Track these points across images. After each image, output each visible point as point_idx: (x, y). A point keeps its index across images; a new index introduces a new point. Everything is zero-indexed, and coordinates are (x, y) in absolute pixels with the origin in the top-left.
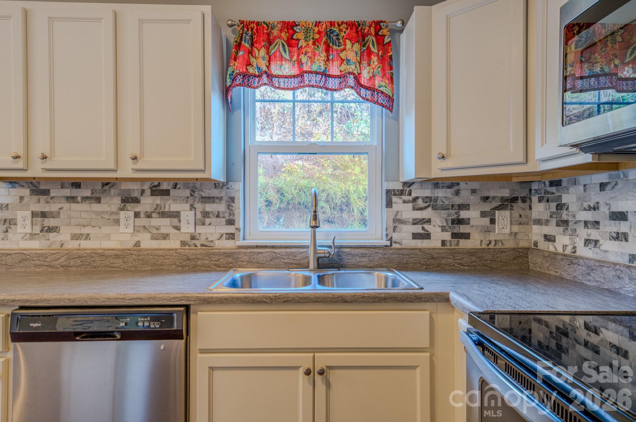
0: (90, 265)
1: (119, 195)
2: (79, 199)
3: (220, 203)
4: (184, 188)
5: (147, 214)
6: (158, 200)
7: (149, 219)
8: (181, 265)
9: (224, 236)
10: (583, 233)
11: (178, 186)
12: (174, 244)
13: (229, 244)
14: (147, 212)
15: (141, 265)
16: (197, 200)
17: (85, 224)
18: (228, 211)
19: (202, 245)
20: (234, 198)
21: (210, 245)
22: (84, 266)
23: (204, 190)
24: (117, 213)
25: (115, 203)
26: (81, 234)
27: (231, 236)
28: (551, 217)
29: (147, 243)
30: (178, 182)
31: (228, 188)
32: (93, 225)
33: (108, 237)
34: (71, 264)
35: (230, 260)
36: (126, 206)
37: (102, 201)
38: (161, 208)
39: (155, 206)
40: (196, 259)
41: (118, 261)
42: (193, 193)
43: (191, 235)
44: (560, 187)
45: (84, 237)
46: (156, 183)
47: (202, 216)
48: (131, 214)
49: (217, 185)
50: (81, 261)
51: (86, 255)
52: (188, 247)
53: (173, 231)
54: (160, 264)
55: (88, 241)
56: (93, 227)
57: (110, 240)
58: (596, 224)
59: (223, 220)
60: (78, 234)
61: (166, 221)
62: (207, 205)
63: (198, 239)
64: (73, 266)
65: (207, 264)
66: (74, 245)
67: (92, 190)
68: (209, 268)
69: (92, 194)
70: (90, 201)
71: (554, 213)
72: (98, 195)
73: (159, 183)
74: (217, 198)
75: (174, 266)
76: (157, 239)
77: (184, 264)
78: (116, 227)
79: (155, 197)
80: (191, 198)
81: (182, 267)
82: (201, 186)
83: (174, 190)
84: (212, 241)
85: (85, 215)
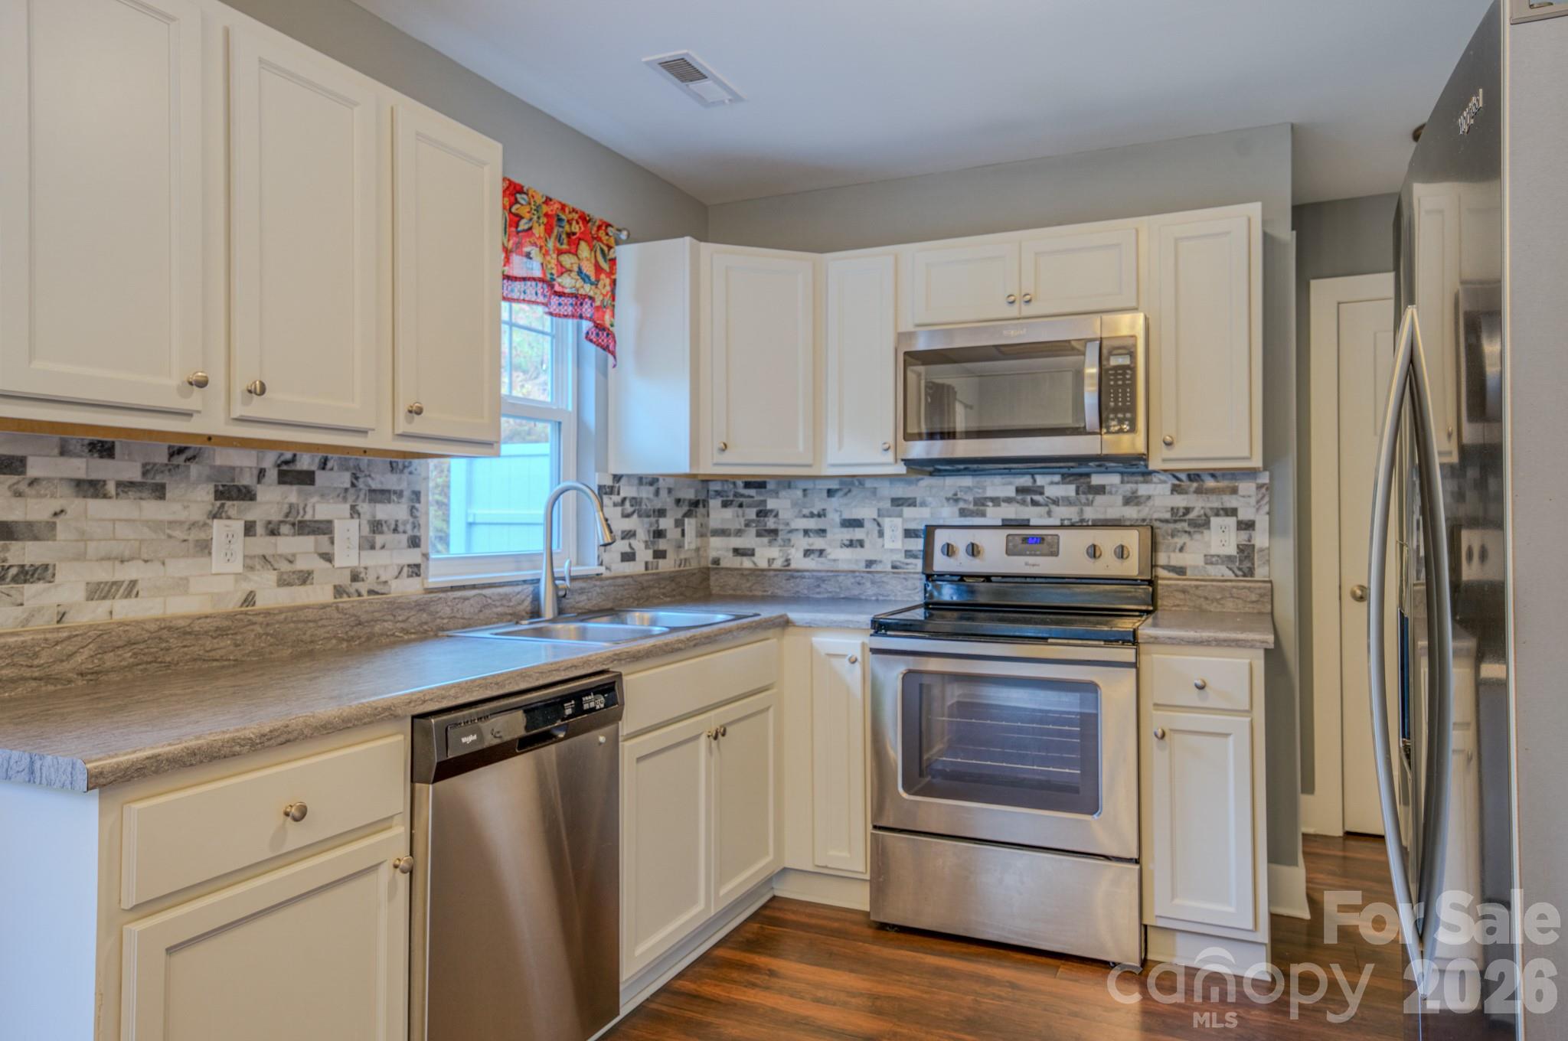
0: (155, 662)
1: (209, 479)
2: (111, 488)
3: (399, 503)
4: (339, 470)
5: (270, 526)
6: (292, 494)
7: (273, 539)
8: (345, 637)
9: (405, 569)
10: (802, 543)
11: (329, 465)
12: (319, 594)
13: (408, 588)
14: (269, 522)
15: (271, 648)
16: (362, 496)
17: (127, 554)
18: (411, 520)
19: (371, 592)
20: (419, 492)
21: (383, 591)
22: (140, 667)
23: (373, 475)
24: (205, 524)
25: (199, 499)
26: (114, 583)
27: (415, 570)
28: (747, 525)
29: (271, 596)
30: (330, 456)
31: (411, 473)
32: (146, 557)
33: (182, 585)
34: (108, 664)
35: (425, 616)
36: (226, 508)
37: (168, 495)
38: (298, 513)
39: (286, 509)
40: (372, 620)
41: (222, 644)
42: (355, 481)
43: (351, 572)
44: (763, 490)
45: (121, 591)
46: (288, 456)
47: (370, 530)
48: (239, 526)
49: (394, 465)
50: (135, 654)
51: (146, 636)
52: (348, 599)
53: (319, 565)
54: (309, 640)
55: (133, 601)
56: (146, 561)
57: (186, 593)
58: (822, 532)
59: (404, 538)
60: (106, 583)
61: (308, 542)
62: (379, 506)
63: (363, 580)
64: (113, 670)
65: (390, 630)
66: (95, 613)
67: (144, 465)
69: (144, 474)
70: (139, 494)
71: (753, 521)
72: (158, 479)
73: (295, 455)
74: (395, 492)
75: (334, 641)
76: (289, 584)
77: (352, 634)
78: (204, 560)
79: (285, 488)
80: (352, 491)
81: (348, 641)
82: (368, 465)
83: (323, 472)
84: (386, 582)
85: (122, 531)
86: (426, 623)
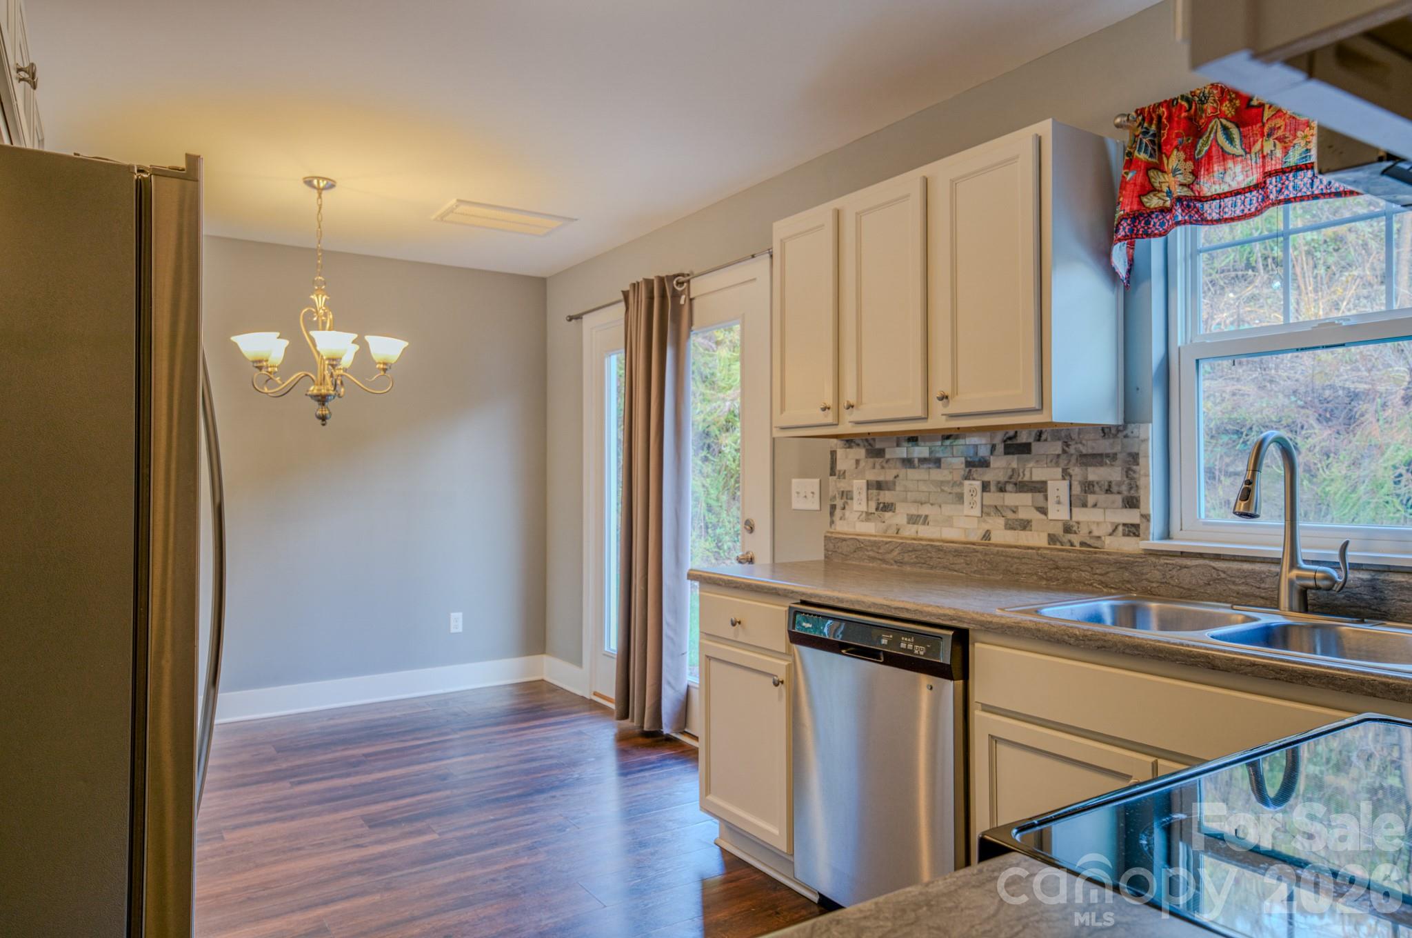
0: (926, 564)
1: (963, 454)
2: (916, 461)
3: (1112, 465)
4: (1053, 440)
5: (1000, 485)
6: (1014, 461)
7: (1002, 494)
8: (1045, 576)
9: (1121, 528)
11: (1044, 437)
12: (1036, 539)
13: (1131, 546)
14: (999, 482)
15: (988, 571)
16: (1073, 460)
17: (923, 499)
18: (1127, 481)
19: (1083, 544)
20: (1137, 454)
21: (1096, 545)
23: (1084, 442)
24: (961, 483)
25: (957, 467)
26: (918, 516)
27: (1133, 530)
29: (1002, 536)
30: (1044, 430)
31: (1126, 436)
32: (932, 502)
33: (949, 521)
34: (906, 559)
35: (1127, 575)
36: (972, 473)
37: (942, 465)
38: (1019, 475)
39: (1010, 472)
40: (1068, 568)
41: (958, 562)
42: (1067, 449)
43: (1064, 525)
45: (921, 520)
46: (1011, 433)
47: (1082, 490)
48: (977, 484)
49: (1106, 430)
51: (921, 547)
52: (1059, 546)
53: (1036, 516)
54: (1015, 571)
55: (926, 527)
56: (932, 504)
57: (951, 526)
59: (1119, 498)
60: (915, 515)
61: (1025, 499)
62: (1090, 469)
63: (1075, 533)
64: (907, 563)
65: (1087, 580)
66: (910, 531)
67: (930, 448)
68: (1090, 588)
69: (930, 453)
70: (928, 466)
72: (937, 456)
73: (1016, 432)
74: (1108, 456)
75: (1035, 577)
76: (1013, 529)
77: (1050, 575)
78: (959, 507)
79: (1010, 457)
80: (1064, 457)
81: (1047, 580)
82: (1079, 434)
83: (1038, 443)
84: (1099, 538)
85: (923, 487)
86: (1128, 582)
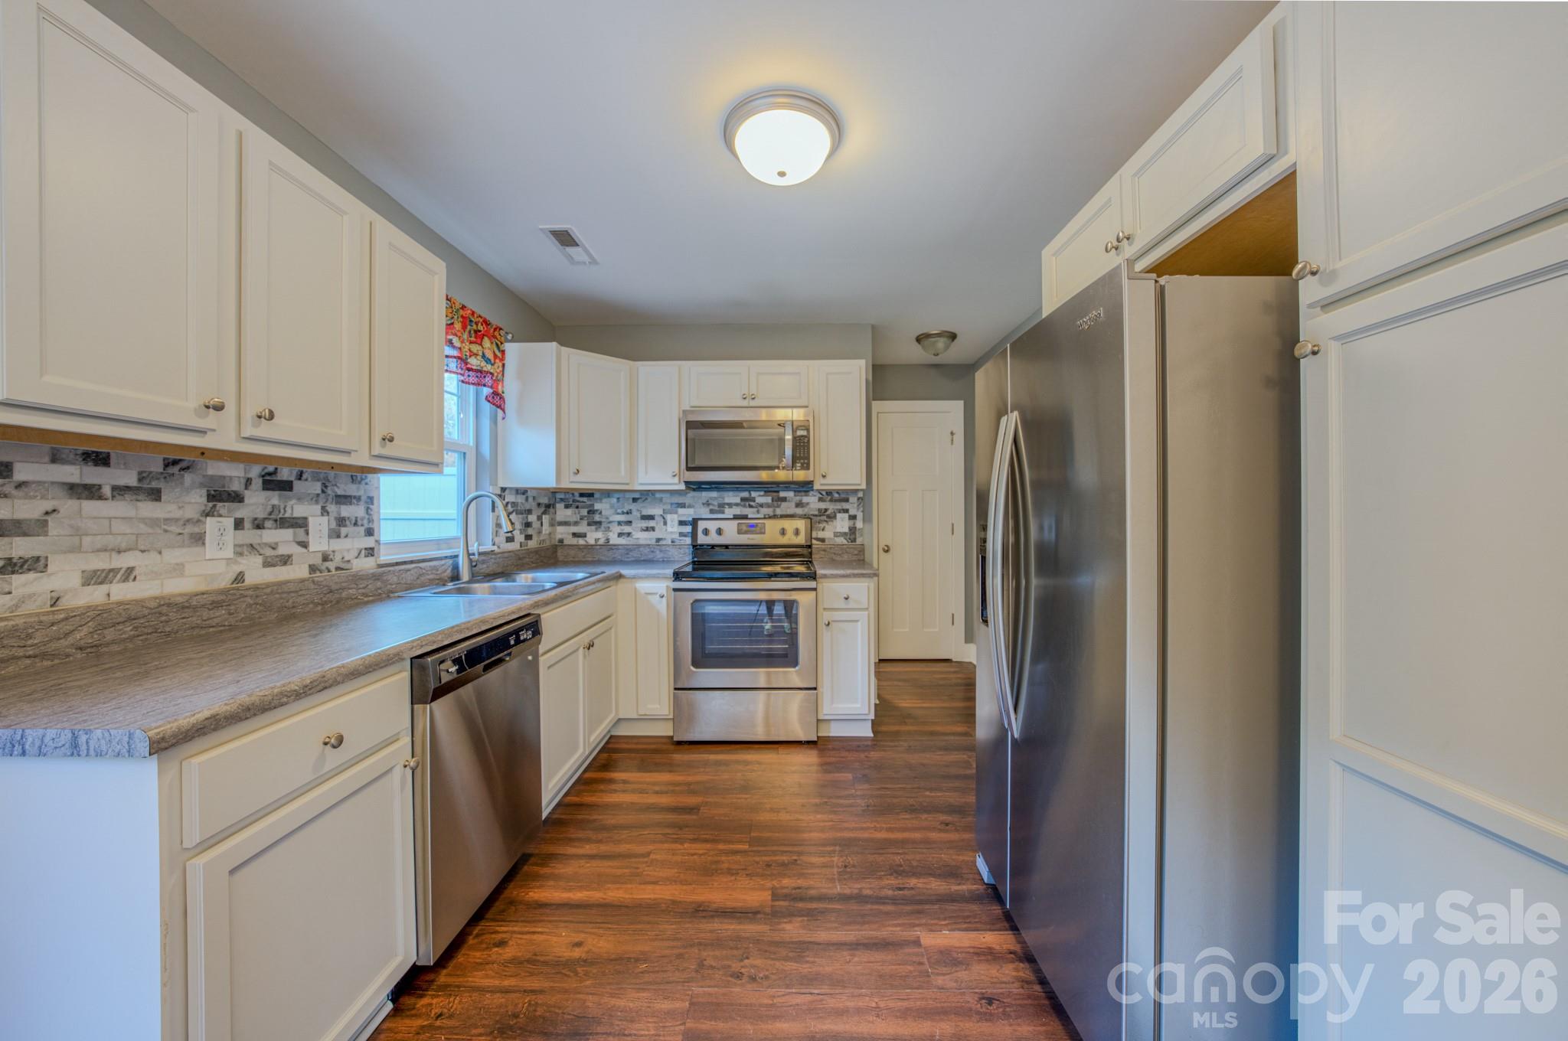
0: (156, 632)
1: (202, 485)
2: (107, 491)
3: (358, 505)
4: (312, 480)
5: (256, 522)
6: (275, 498)
7: (259, 532)
8: (320, 602)
9: (363, 552)
10: (618, 529)
11: (305, 476)
12: (297, 571)
13: (367, 565)
14: (256, 519)
15: (260, 614)
16: (330, 500)
17: (123, 546)
18: (367, 517)
19: (338, 569)
20: (373, 497)
21: (347, 568)
22: (141, 638)
23: (338, 485)
24: (199, 521)
25: (193, 501)
26: (111, 570)
27: (370, 552)
28: (581, 519)
29: (257, 573)
30: (304, 470)
31: (366, 484)
32: (142, 548)
33: (179, 569)
35: (379, 584)
36: (218, 508)
37: (163, 498)
38: (280, 512)
39: (269, 509)
41: (217, 614)
42: (324, 489)
43: (323, 555)
44: (592, 498)
45: (119, 576)
46: (271, 469)
47: (337, 525)
48: (229, 522)
49: (354, 478)
50: (135, 627)
51: (146, 612)
52: (320, 575)
53: (296, 550)
54: (291, 606)
55: (130, 584)
56: (143, 551)
57: (182, 575)
58: (629, 523)
59: (362, 530)
60: (103, 570)
61: (287, 534)
62: (343, 507)
63: (332, 560)
64: (113, 642)
65: (354, 595)
67: (140, 473)
68: (356, 601)
69: (140, 480)
70: (134, 497)
71: (585, 516)
72: (154, 484)
73: (276, 469)
74: (355, 497)
75: (311, 606)
76: (273, 565)
77: (324, 599)
78: (197, 550)
79: (269, 493)
80: (322, 496)
81: (322, 605)
82: (335, 477)
83: (299, 482)
84: (349, 561)
85: (119, 527)
86: (380, 588)
